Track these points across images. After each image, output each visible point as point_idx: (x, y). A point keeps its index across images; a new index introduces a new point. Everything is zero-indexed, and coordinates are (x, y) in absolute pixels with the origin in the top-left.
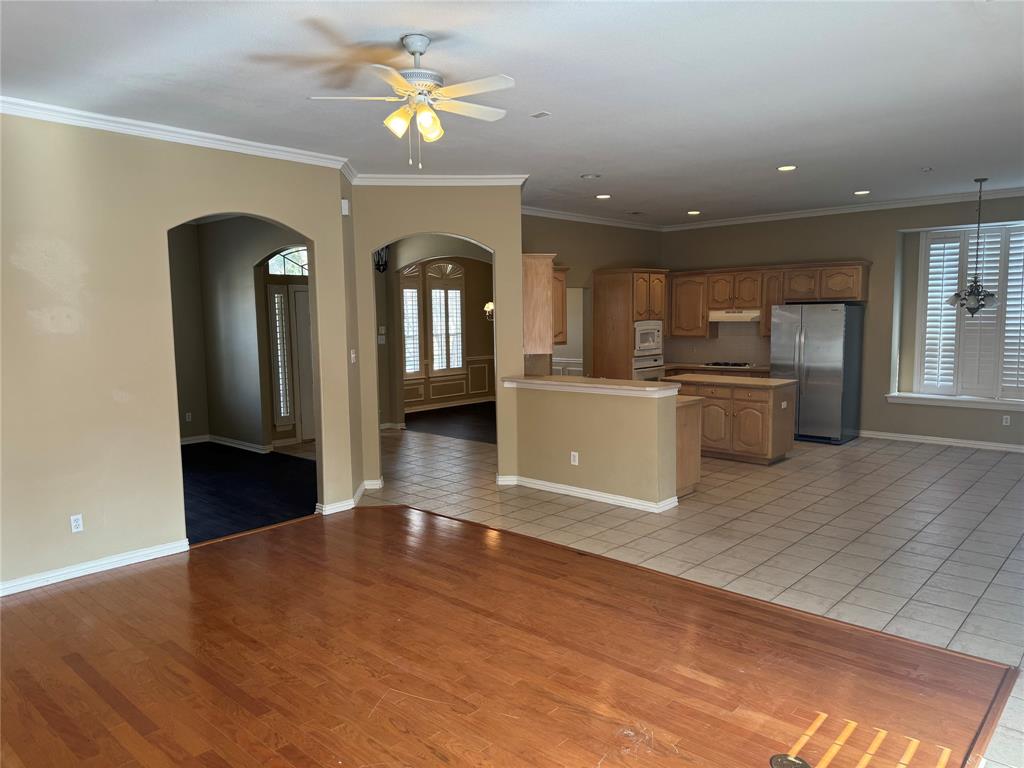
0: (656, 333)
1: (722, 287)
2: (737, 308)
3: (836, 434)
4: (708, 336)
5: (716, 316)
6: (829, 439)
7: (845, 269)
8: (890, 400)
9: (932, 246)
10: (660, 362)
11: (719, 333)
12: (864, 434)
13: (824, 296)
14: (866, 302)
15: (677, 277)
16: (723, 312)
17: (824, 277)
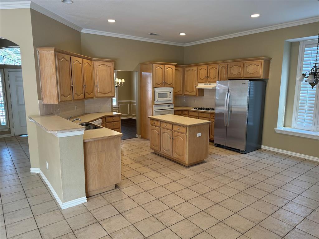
0: (168, 93)
1: (203, 72)
2: (208, 82)
3: (243, 148)
4: (197, 96)
5: (201, 86)
6: (240, 150)
7: (255, 62)
8: (276, 132)
9: (306, 49)
10: (172, 107)
11: (204, 94)
12: (263, 147)
13: (245, 76)
14: (268, 79)
15: (186, 67)
16: (203, 84)
17: (245, 66)
